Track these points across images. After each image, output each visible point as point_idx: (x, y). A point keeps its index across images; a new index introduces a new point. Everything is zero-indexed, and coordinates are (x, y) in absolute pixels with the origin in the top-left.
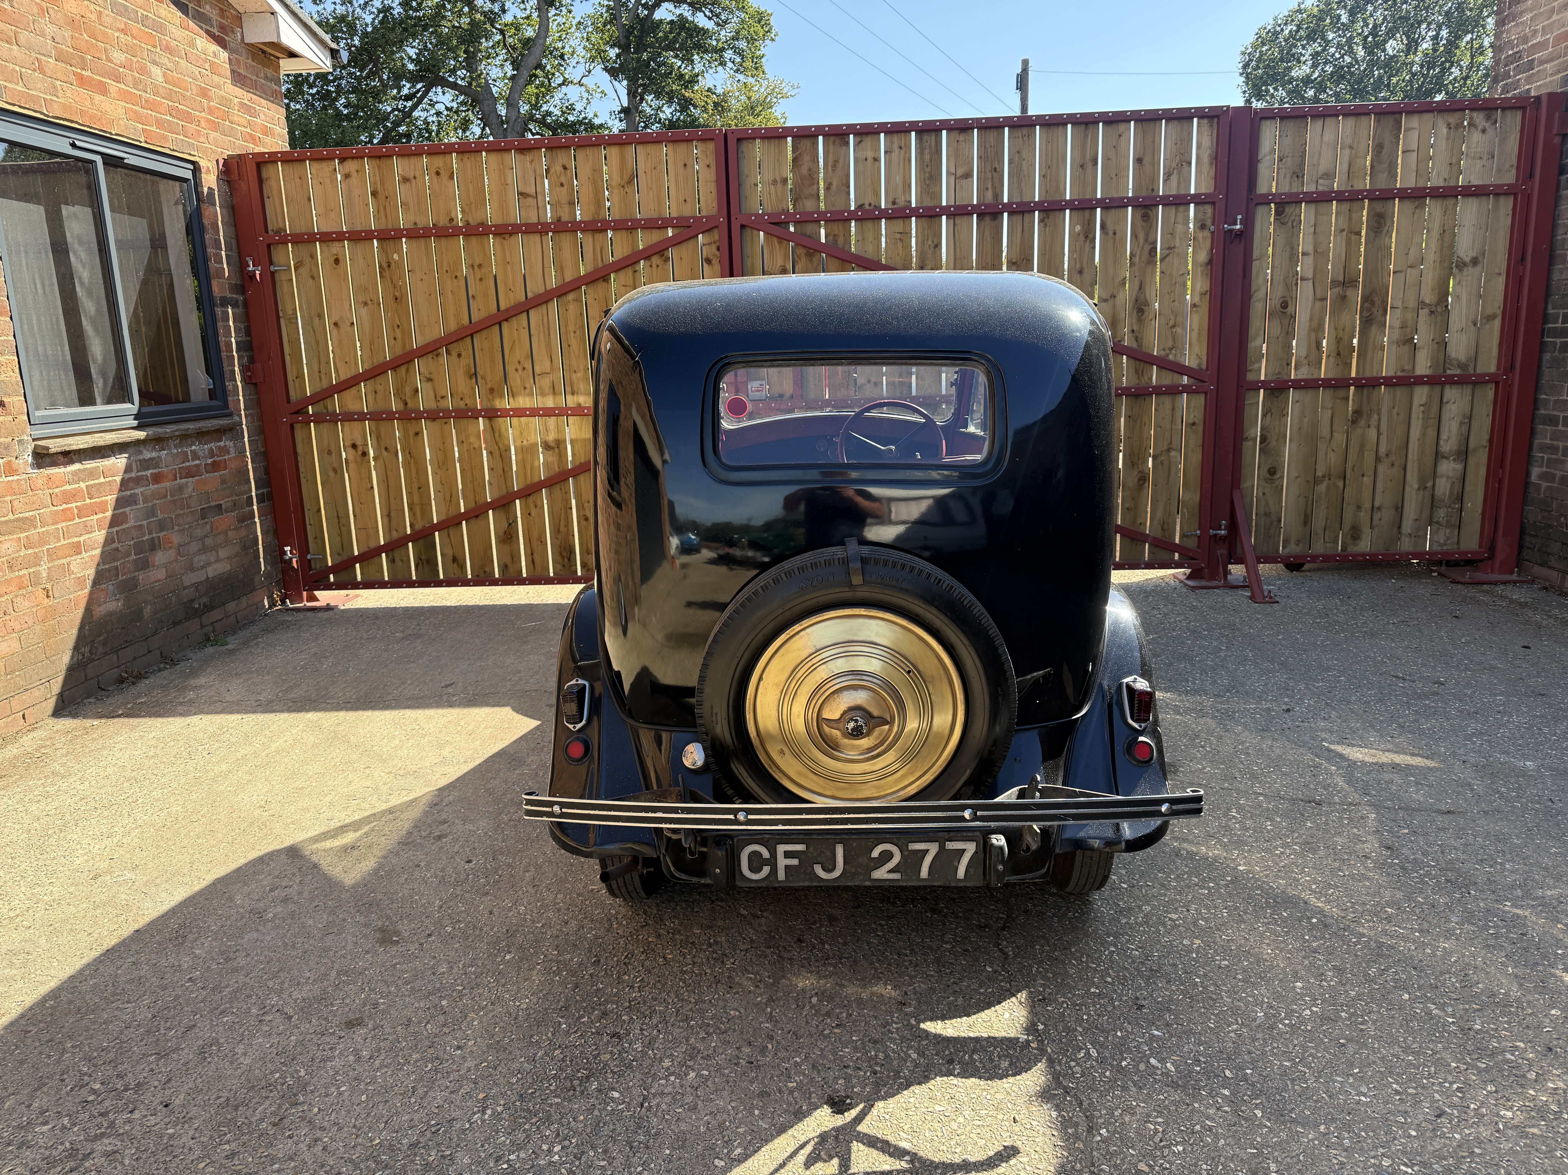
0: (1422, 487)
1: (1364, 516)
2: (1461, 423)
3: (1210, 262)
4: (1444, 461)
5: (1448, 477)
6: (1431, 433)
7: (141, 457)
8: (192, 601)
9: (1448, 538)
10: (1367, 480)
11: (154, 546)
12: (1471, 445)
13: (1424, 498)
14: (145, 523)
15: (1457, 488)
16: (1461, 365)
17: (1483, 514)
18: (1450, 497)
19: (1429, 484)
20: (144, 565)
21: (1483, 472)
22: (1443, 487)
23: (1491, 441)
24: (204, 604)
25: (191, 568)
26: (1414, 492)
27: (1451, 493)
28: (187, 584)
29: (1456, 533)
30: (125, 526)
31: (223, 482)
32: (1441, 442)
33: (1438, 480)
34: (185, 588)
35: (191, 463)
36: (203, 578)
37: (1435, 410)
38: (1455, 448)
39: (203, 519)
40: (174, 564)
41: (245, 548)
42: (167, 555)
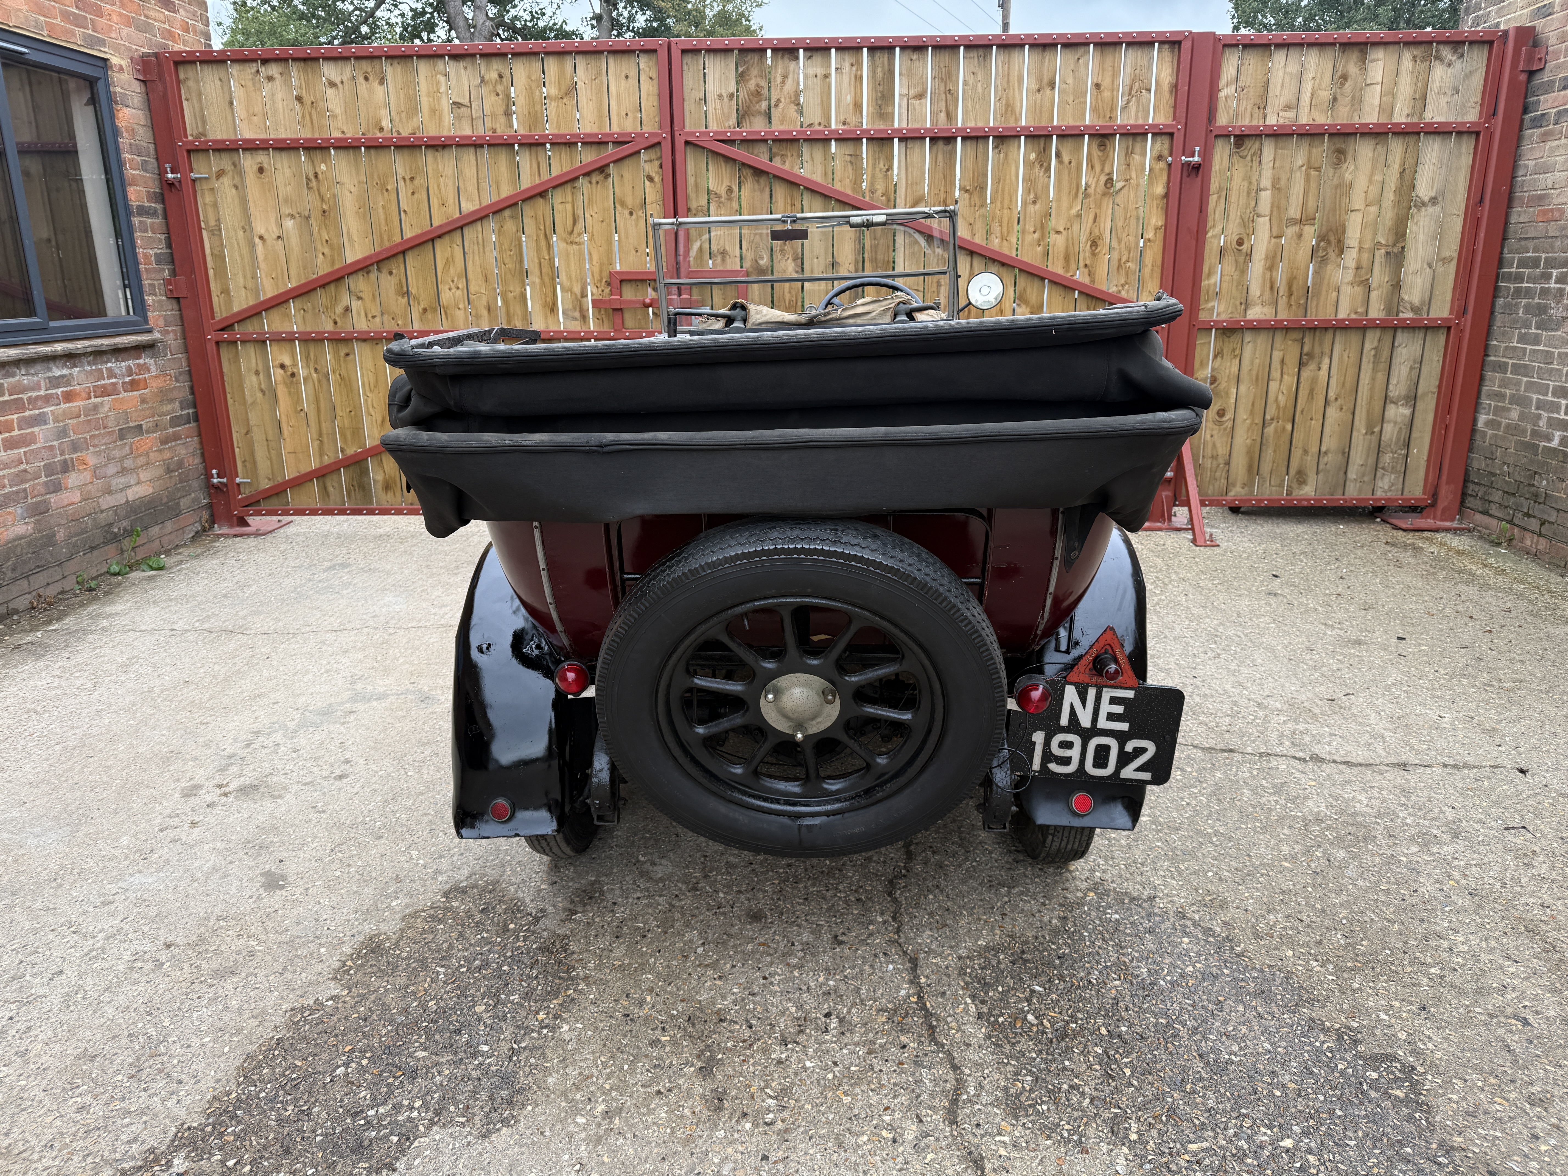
0: (1370, 431)
1: (1311, 460)
2: (1411, 368)
3: (1166, 196)
4: (1392, 406)
5: (1395, 423)
6: (1381, 376)
7: (50, 374)
8: (111, 525)
9: (1393, 485)
10: (1316, 424)
11: (66, 467)
12: (1420, 391)
13: (1370, 442)
14: (55, 443)
15: (1404, 434)
16: (1414, 309)
17: (1428, 461)
18: (1396, 443)
19: (1377, 430)
20: (57, 488)
21: (1430, 417)
22: (1390, 431)
23: (1440, 387)
24: (125, 530)
25: (110, 492)
26: (1361, 437)
27: (1398, 439)
28: (104, 507)
29: (1401, 480)
30: (34, 447)
31: (143, 401)
32: (1391, 387)
33: (1385, 425)
34: (102, 511)
35: (107, 381)
36: (123, 502)
37: (1385, 354)
38: (1403, 393)
39: (121, 439)
40: (90, 487)
41: (169, 471)
42: (82, 477)
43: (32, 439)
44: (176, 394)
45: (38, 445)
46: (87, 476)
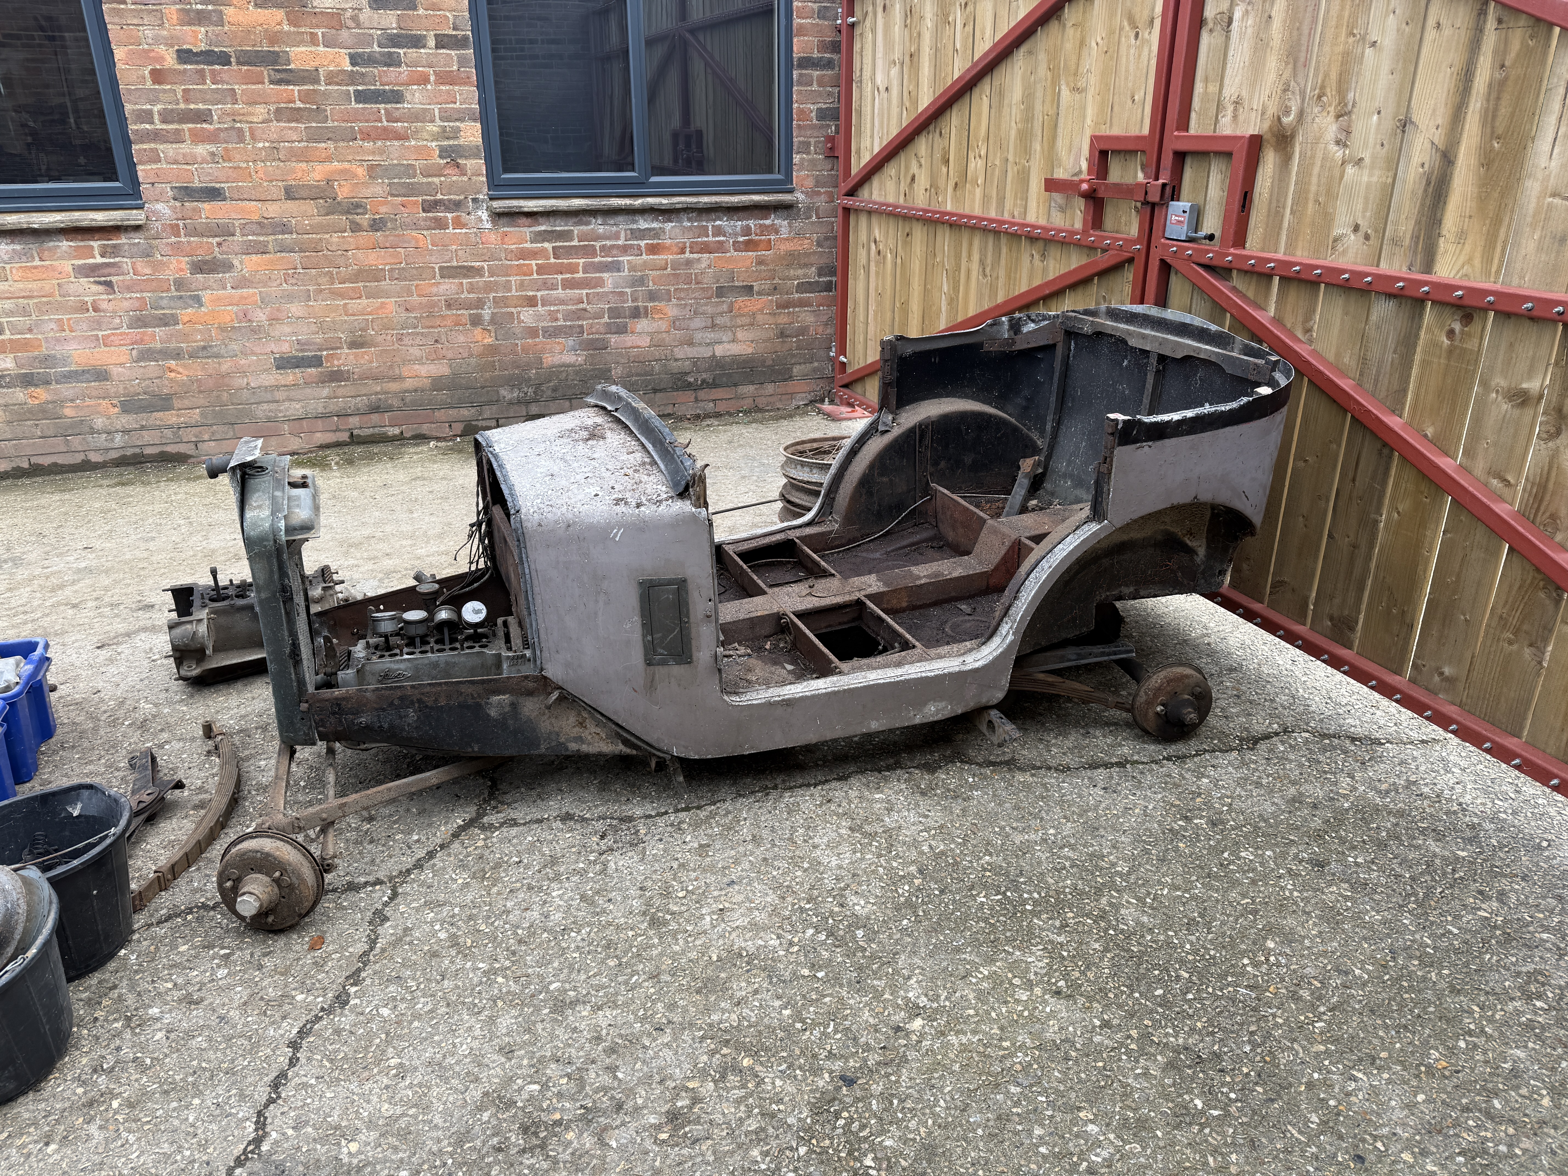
7: (635, 226)
8: (687, 374)
11: (636, 313)
14: (628, 290)
20: (622, 330)
24: (703, 381)
25: (691, 343)
28: (679, 356)
30: (600, 290)
31: (760, 262)
34: (675, 360)
35: (710, 239)
36: (707, 355)
39: (717, 297)
40: (664, 335)
41: (782, 334)
42: (655, 325)
43: (600, 283)
44: (813, 259)
45: (606, 289)
46: (663, 325)
